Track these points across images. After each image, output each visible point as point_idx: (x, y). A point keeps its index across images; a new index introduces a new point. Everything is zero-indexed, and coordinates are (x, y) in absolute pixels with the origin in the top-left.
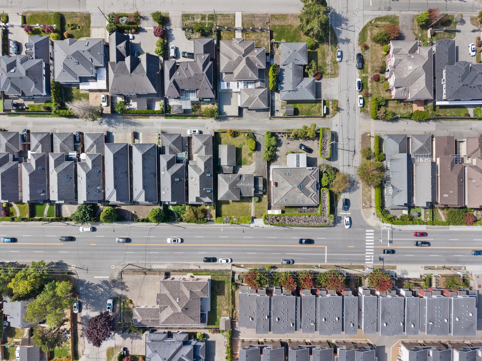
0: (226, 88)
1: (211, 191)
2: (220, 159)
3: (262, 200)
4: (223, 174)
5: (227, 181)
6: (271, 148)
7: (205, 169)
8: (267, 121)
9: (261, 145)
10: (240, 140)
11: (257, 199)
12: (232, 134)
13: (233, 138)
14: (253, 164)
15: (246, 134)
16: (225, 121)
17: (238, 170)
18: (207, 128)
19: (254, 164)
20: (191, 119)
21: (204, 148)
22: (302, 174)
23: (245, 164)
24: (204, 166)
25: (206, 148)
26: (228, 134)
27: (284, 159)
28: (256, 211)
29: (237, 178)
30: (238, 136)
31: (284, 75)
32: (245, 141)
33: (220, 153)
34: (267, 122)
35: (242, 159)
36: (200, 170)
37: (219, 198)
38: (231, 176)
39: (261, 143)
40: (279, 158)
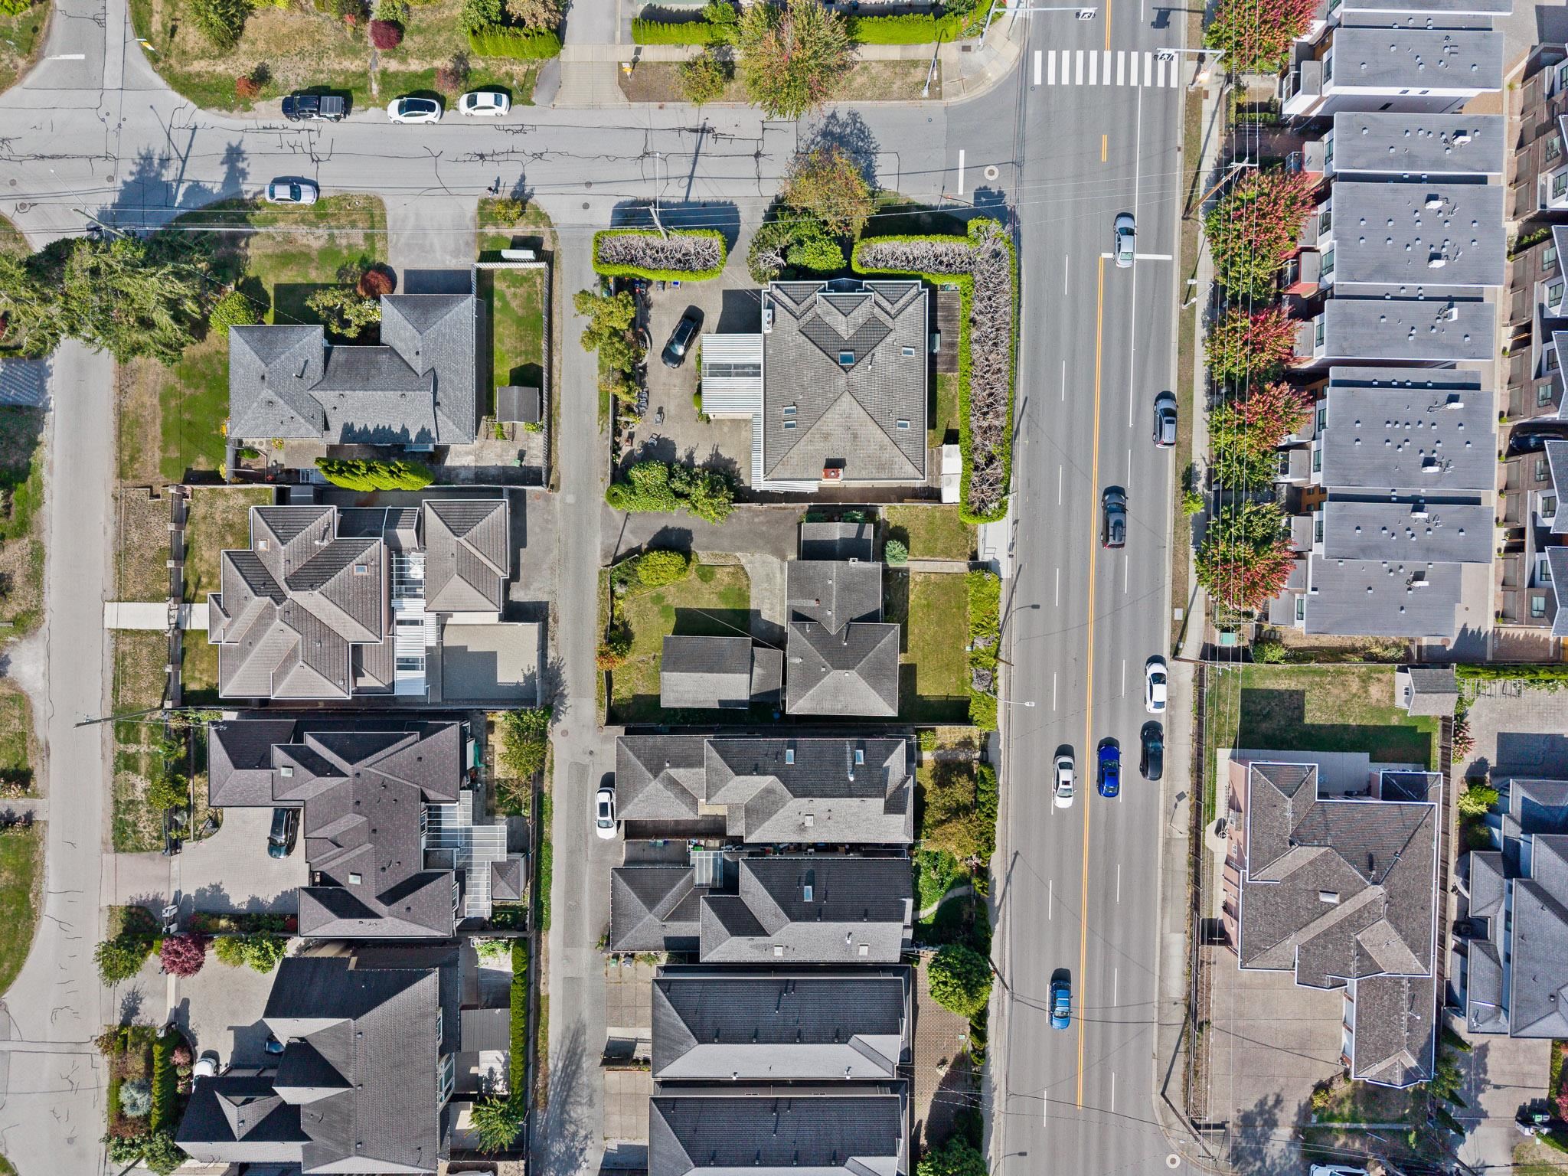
0: (421, 674)
1: (861, 746)
2: (720, 702)
3: (897, 528)
4: (784, 690)
5: (819, 677)
6: (678, 485)
7: (765, 774)
8: (563, 500)
9: (666, 529)
10: (642, 614)
11: (894, 547)
12: (615, 648)
13: (633, 646)
14: (743, 561)
15: (620, 590)
16: (564, 677)
17: (771, 625)
18: (591, 753)
19: (744, 559)
20: (550, 820)
21: (673, 772)
22: (793, 354)
23: (743, 596)
24: (750, 774)
25: (676, 765)
26: (618, 666)
27: (726, 429)
28: (947, 553)
29: (803, 633)
30: (625, 624)
31: (371, 428)
32: (648, 593)
33: (694, 702)
34: (570, 499)
35: (723, 607)
36: (769, 791)
37: (892, 712)
38: (794, 661)
39: (659, 529)
40: (720, 451)
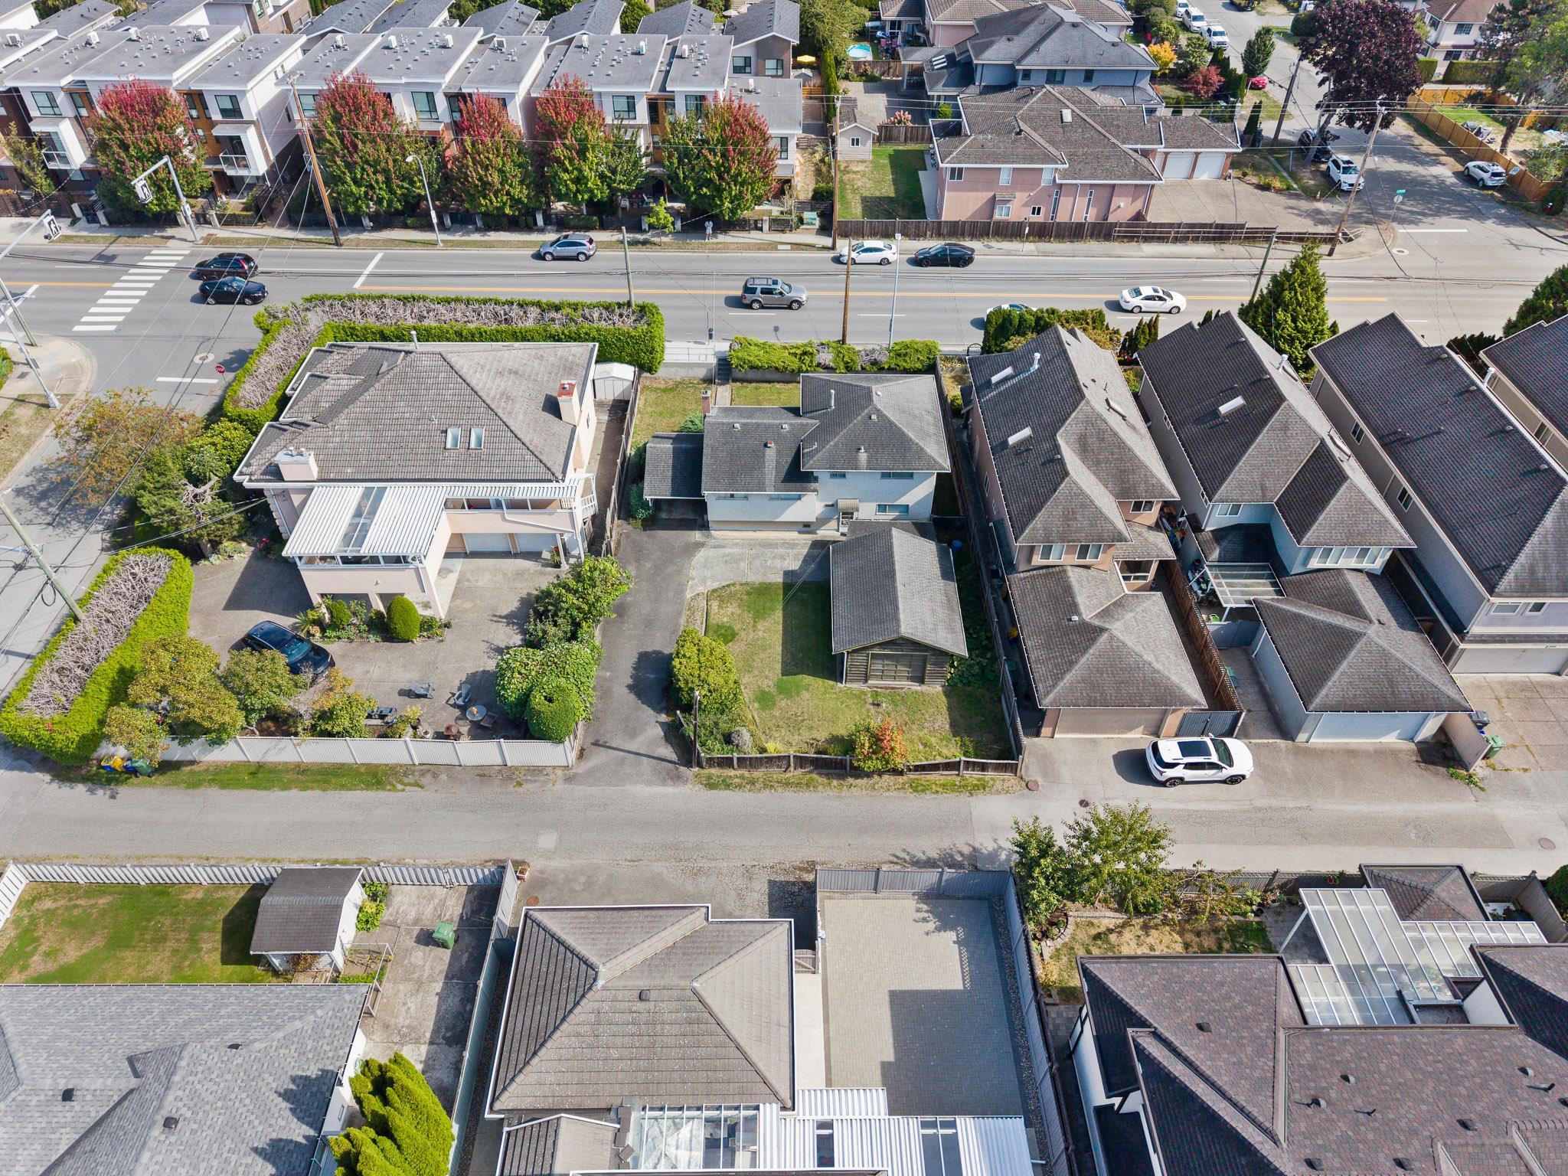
2: (945, 577)
9: (632, 685)
10: (795, 723)
12: (867, 762)
14: (702, 589)
19: (697, 588)
21: (1088, 609)
23: (762, 591)
25: (1071, 605)
29: (817, 453)
33: (951, 608)
35: (779, 611)
39: (632, 697)
40: (505, 611)
